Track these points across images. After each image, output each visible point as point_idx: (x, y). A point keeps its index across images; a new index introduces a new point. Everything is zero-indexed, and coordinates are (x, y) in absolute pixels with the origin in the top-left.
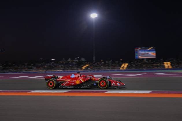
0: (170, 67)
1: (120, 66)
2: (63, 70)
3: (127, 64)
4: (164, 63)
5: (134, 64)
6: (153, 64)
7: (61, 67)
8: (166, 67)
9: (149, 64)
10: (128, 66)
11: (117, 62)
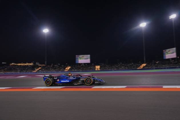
0: (99, 70)
1: (65, 69)
2: (20, 71)
3: (69, 67)
4: (95, 67)
5: (75, 67)
6: (88, 67)
7: (19, 69)
8: (96, 70)
9: (85, 67)
10: (70, 68)
11: (63, 66)
